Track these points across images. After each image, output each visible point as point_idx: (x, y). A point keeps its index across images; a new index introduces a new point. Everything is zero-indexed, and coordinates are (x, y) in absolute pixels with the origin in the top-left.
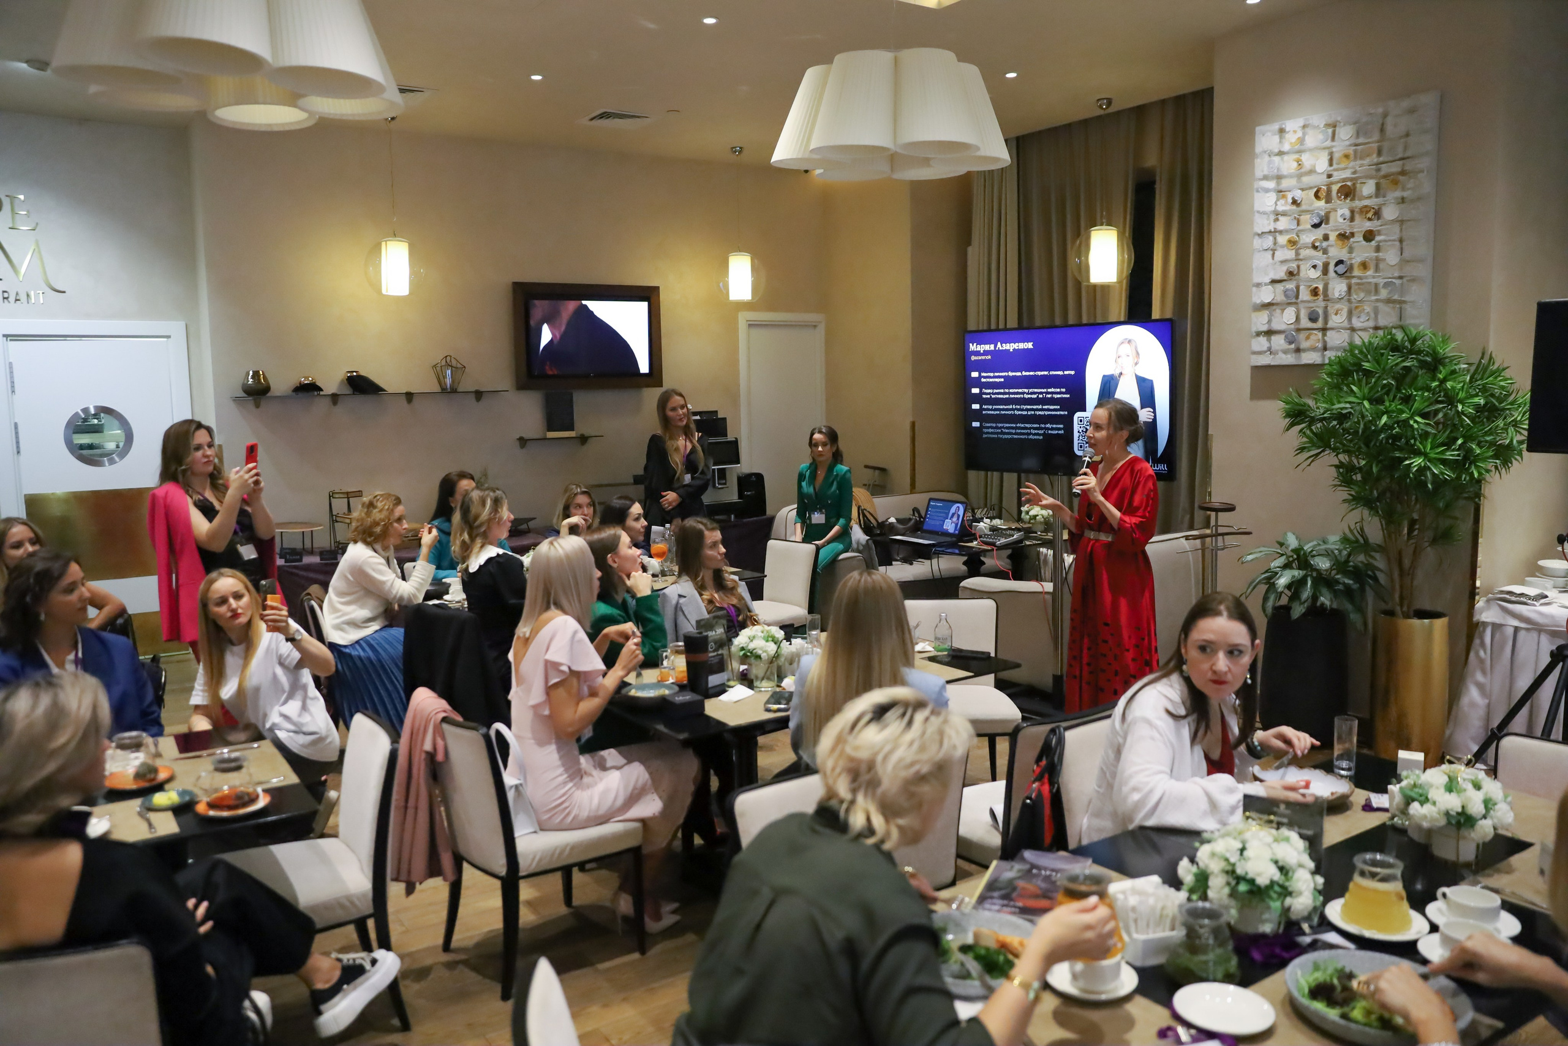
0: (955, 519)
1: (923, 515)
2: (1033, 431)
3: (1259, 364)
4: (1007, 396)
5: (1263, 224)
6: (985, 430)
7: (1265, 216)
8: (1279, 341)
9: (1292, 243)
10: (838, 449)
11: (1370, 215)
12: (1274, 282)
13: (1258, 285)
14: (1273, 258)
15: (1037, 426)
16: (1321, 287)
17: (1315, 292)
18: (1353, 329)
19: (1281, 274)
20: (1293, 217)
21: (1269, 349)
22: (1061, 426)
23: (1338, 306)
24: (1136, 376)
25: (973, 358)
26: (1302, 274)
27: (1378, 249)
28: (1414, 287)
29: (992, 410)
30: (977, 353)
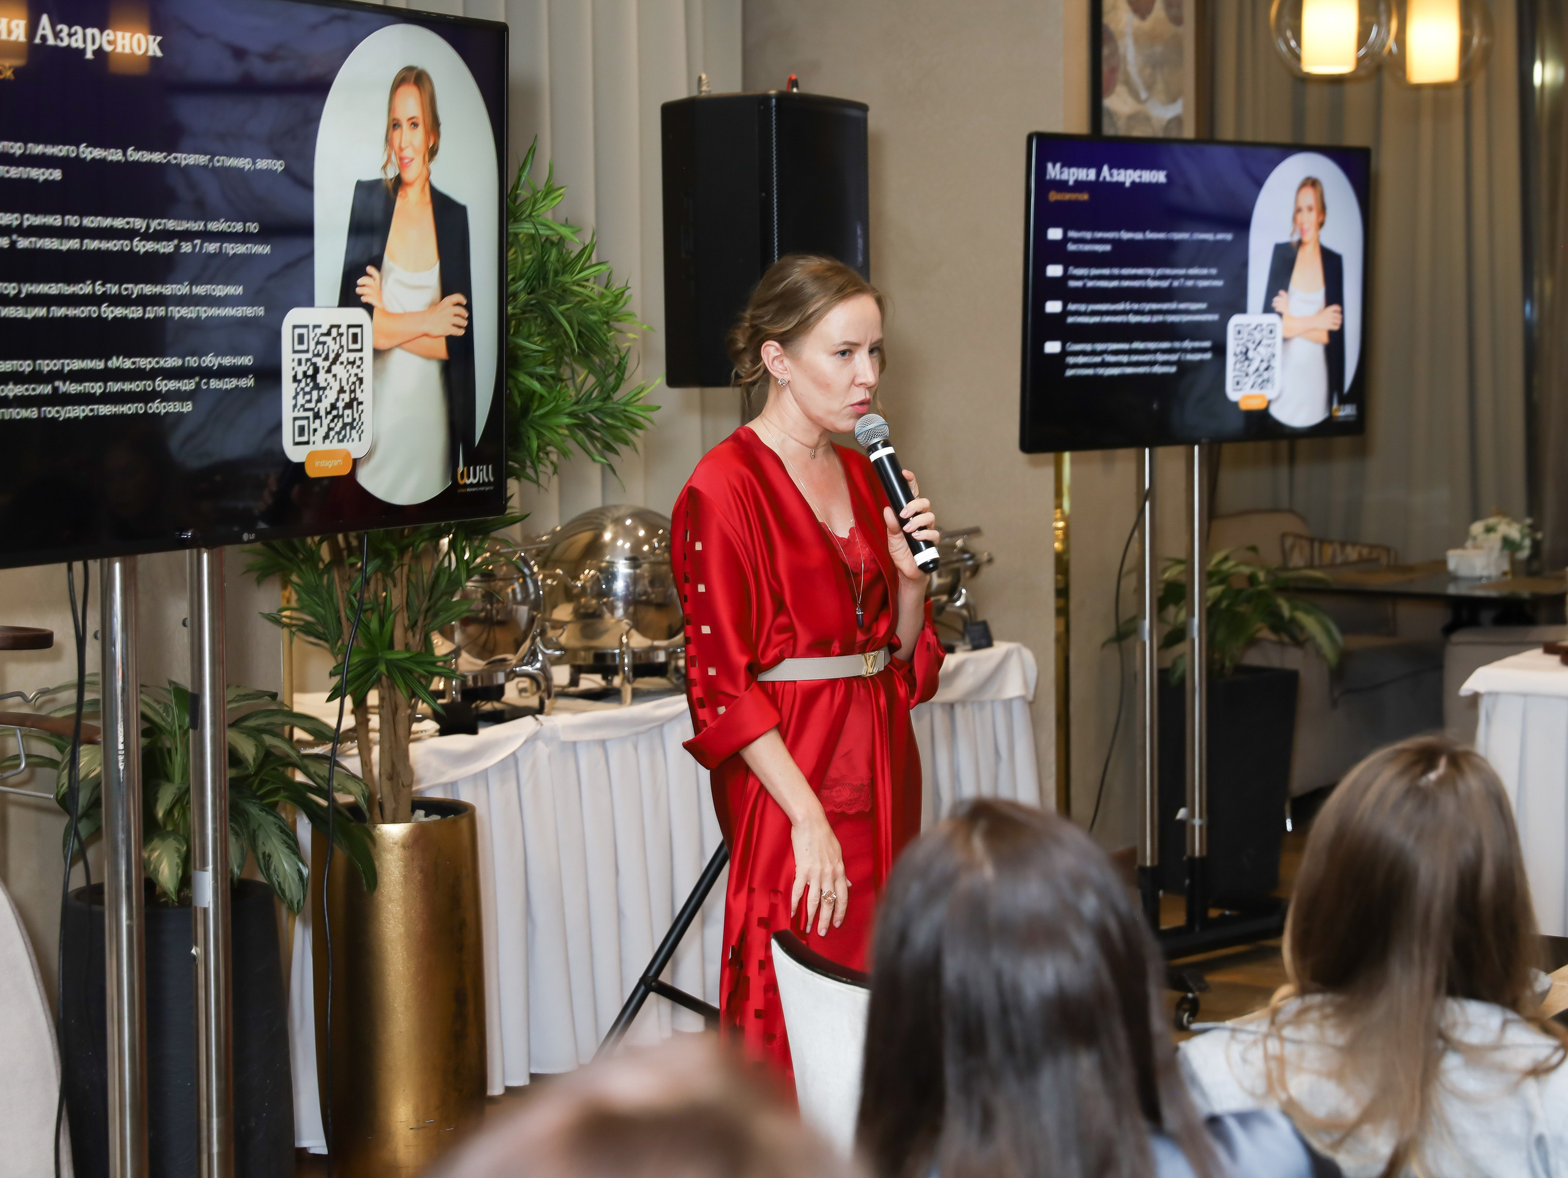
4: (73, 244)
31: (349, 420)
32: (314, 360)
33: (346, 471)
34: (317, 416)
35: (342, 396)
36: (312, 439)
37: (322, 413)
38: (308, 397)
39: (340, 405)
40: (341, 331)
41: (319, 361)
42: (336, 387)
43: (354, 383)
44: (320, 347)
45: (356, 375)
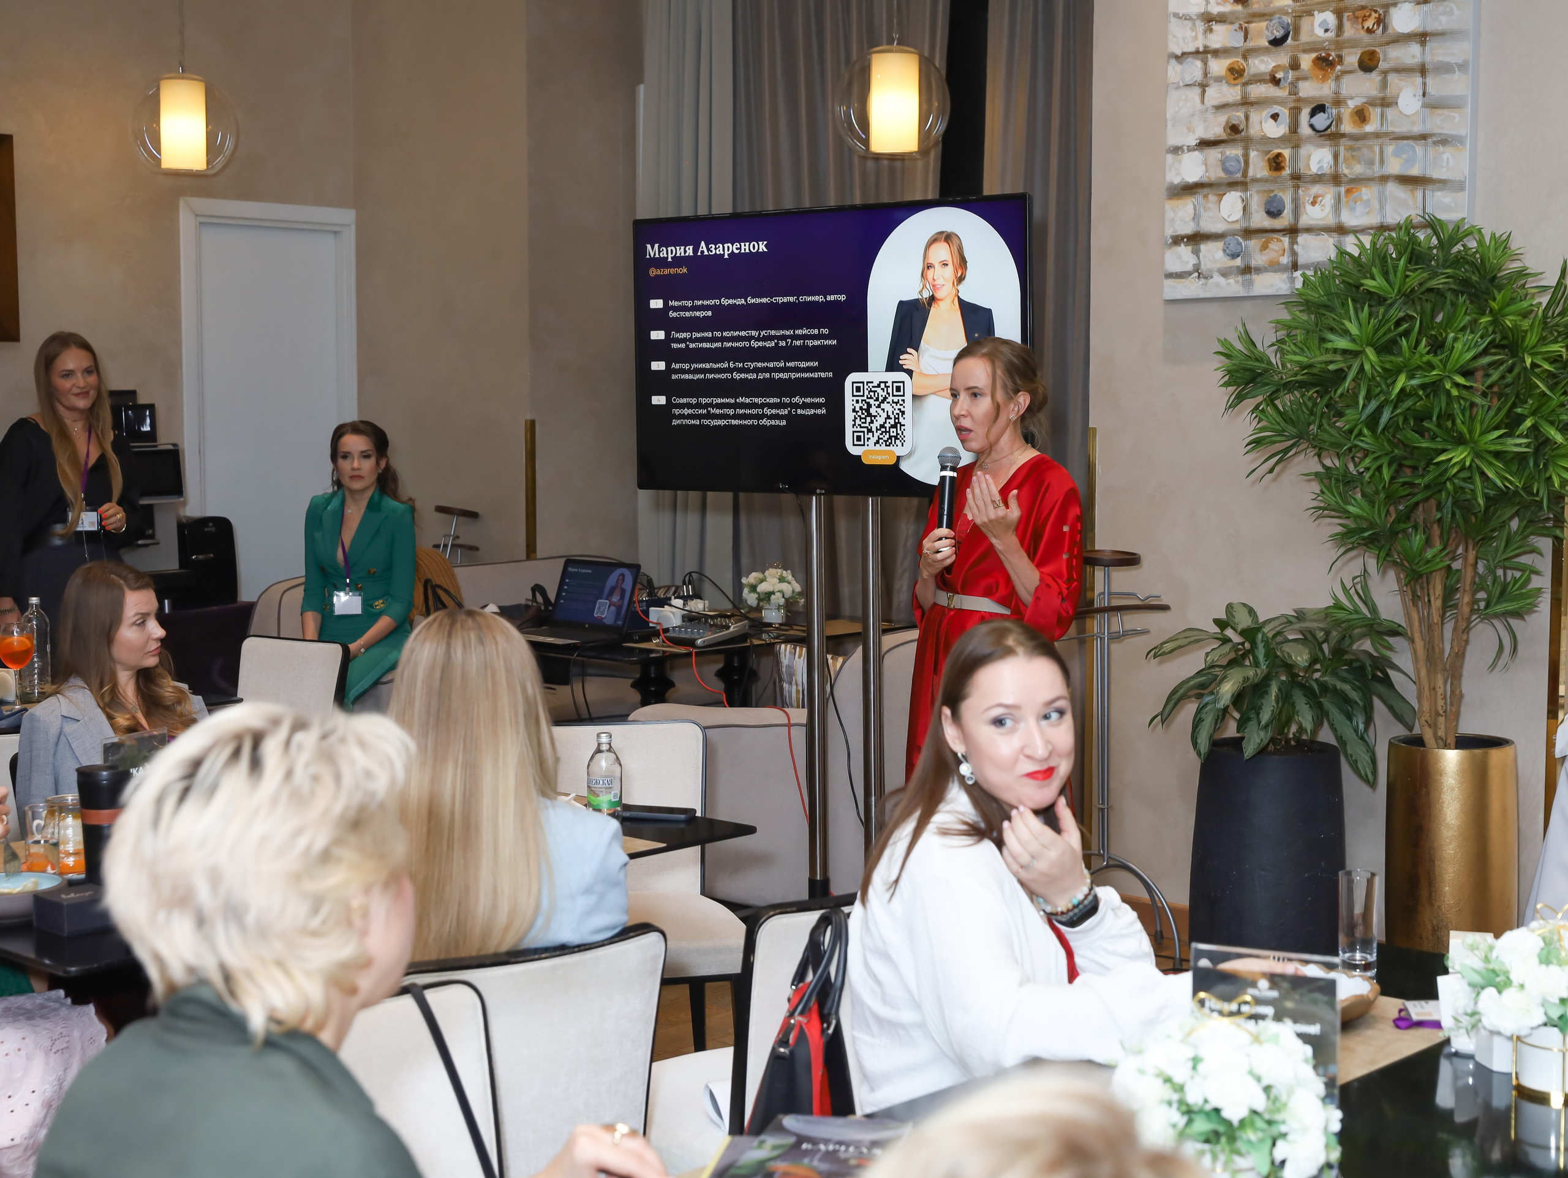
0: (615, 599)
1: (553, 599)
2: (768, 411)
3: (1179, 297)
4: (719, 345)
5: (1184, 38)
6: (677, 411)
7: (1189, 24)
8: (1213, 254)
9: (1236, 73)
10: (388, 468)
11: (1369, 23)
12: (1205, 144)
13: (1176, 150)
14: (1203, 102)
15: (776, 400)
16: (1286, 153)
17: (1276, 163)
18: (1341, 230)
19: (1216, 129)
20: (1236, 26)
21: (1197, 269)
22: (822, 400)
23: (1316, 189)
24: (961, 301)
25: (653, 272)
26: (1254, 131)
27: (1384, 85)
28: (1447, 154)
29: (689, 372)
30: (662, 262)
31: (895, 434)
32: (867, 400)
33: (892, 462)
34: (870, 431)
35: (888, 421)
36: (866, 443)
37: (874, 429)
38: (863, 421)
39: (888, 425)
40: (887, 385)
41: (872, 402)
42: (884, 415)
43: (898, 414)
44: (872, 394)
45: (899, 409)
